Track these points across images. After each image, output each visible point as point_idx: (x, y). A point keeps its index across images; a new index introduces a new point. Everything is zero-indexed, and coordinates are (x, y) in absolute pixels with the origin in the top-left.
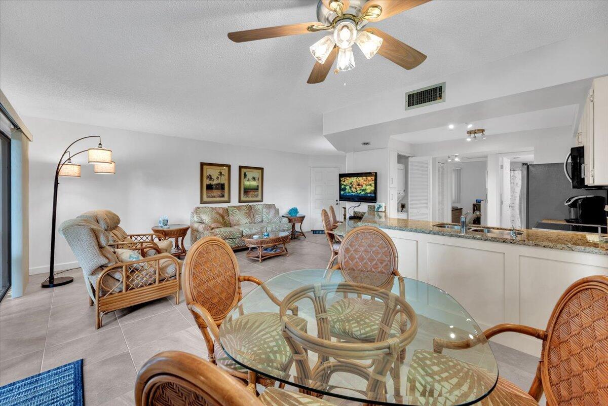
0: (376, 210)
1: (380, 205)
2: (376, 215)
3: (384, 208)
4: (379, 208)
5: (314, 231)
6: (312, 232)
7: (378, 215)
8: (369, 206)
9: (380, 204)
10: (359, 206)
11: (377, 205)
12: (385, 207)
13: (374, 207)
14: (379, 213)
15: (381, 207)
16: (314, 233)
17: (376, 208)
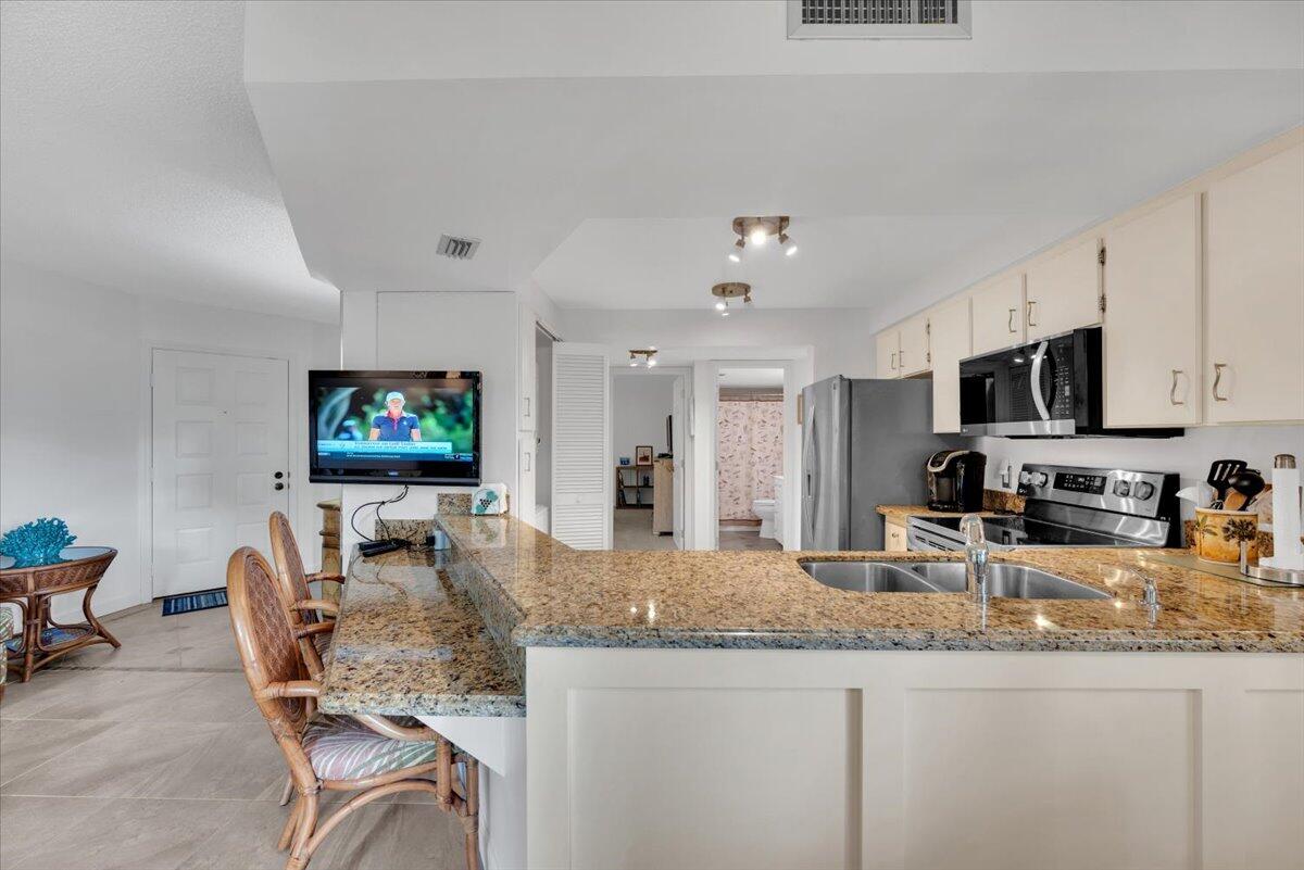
0: (474, 511)
1: (490, 493)
2: (475, 529)
3: (503, 500)
4: (485, 503)
5: (167, 600)
6: (160, 605)
7: (484, 529)
8: (441, 499)
9: (492, 487)
10: (400, 498)
11: (477, 494)
12: (508, 497)
13: (467, 499)
14: (488, 521)
15: (496, 498)
16: (166, 612)
17: (476, 503)
